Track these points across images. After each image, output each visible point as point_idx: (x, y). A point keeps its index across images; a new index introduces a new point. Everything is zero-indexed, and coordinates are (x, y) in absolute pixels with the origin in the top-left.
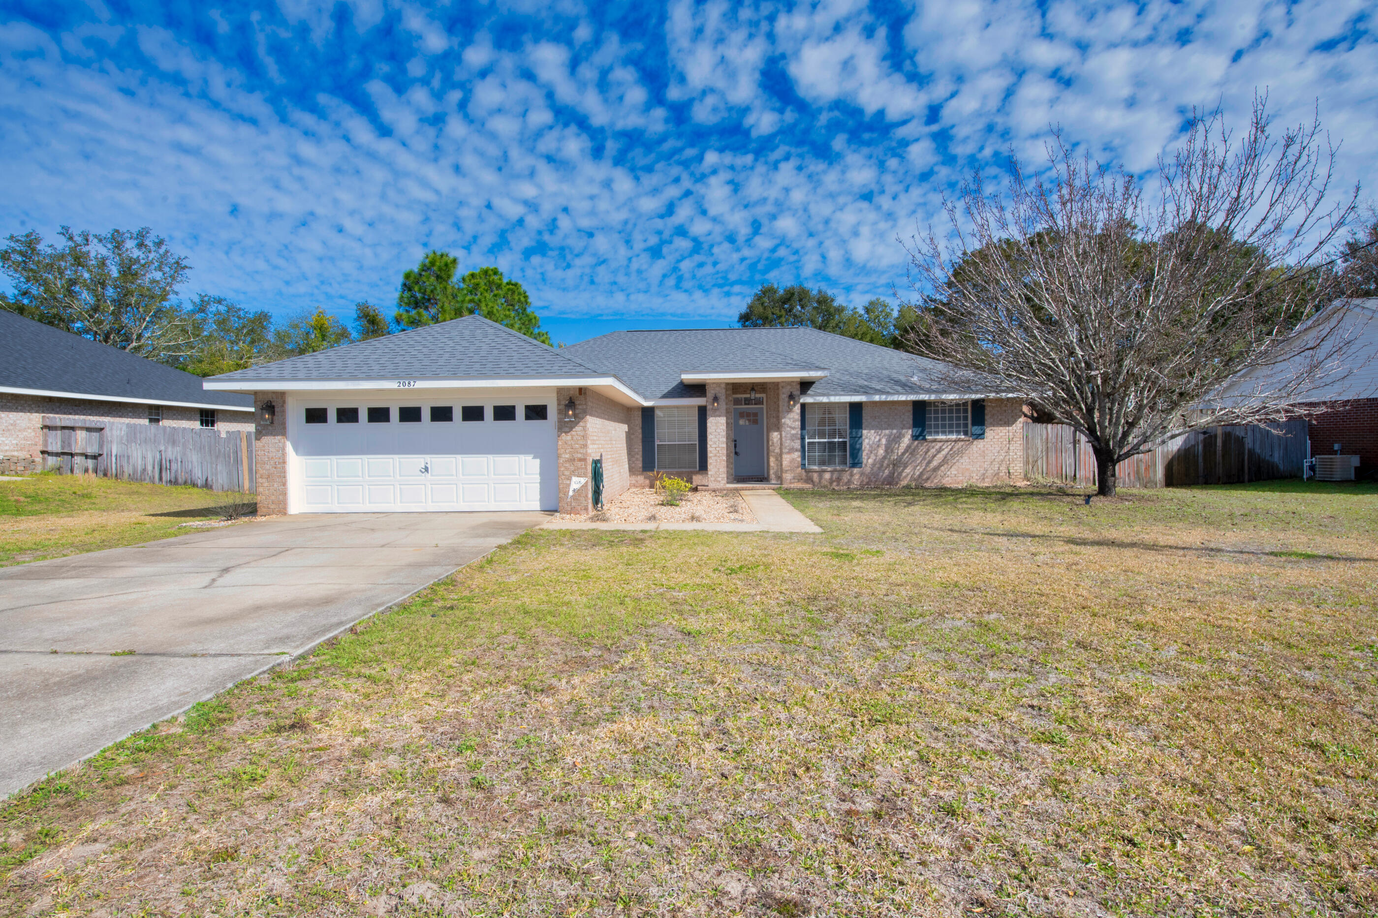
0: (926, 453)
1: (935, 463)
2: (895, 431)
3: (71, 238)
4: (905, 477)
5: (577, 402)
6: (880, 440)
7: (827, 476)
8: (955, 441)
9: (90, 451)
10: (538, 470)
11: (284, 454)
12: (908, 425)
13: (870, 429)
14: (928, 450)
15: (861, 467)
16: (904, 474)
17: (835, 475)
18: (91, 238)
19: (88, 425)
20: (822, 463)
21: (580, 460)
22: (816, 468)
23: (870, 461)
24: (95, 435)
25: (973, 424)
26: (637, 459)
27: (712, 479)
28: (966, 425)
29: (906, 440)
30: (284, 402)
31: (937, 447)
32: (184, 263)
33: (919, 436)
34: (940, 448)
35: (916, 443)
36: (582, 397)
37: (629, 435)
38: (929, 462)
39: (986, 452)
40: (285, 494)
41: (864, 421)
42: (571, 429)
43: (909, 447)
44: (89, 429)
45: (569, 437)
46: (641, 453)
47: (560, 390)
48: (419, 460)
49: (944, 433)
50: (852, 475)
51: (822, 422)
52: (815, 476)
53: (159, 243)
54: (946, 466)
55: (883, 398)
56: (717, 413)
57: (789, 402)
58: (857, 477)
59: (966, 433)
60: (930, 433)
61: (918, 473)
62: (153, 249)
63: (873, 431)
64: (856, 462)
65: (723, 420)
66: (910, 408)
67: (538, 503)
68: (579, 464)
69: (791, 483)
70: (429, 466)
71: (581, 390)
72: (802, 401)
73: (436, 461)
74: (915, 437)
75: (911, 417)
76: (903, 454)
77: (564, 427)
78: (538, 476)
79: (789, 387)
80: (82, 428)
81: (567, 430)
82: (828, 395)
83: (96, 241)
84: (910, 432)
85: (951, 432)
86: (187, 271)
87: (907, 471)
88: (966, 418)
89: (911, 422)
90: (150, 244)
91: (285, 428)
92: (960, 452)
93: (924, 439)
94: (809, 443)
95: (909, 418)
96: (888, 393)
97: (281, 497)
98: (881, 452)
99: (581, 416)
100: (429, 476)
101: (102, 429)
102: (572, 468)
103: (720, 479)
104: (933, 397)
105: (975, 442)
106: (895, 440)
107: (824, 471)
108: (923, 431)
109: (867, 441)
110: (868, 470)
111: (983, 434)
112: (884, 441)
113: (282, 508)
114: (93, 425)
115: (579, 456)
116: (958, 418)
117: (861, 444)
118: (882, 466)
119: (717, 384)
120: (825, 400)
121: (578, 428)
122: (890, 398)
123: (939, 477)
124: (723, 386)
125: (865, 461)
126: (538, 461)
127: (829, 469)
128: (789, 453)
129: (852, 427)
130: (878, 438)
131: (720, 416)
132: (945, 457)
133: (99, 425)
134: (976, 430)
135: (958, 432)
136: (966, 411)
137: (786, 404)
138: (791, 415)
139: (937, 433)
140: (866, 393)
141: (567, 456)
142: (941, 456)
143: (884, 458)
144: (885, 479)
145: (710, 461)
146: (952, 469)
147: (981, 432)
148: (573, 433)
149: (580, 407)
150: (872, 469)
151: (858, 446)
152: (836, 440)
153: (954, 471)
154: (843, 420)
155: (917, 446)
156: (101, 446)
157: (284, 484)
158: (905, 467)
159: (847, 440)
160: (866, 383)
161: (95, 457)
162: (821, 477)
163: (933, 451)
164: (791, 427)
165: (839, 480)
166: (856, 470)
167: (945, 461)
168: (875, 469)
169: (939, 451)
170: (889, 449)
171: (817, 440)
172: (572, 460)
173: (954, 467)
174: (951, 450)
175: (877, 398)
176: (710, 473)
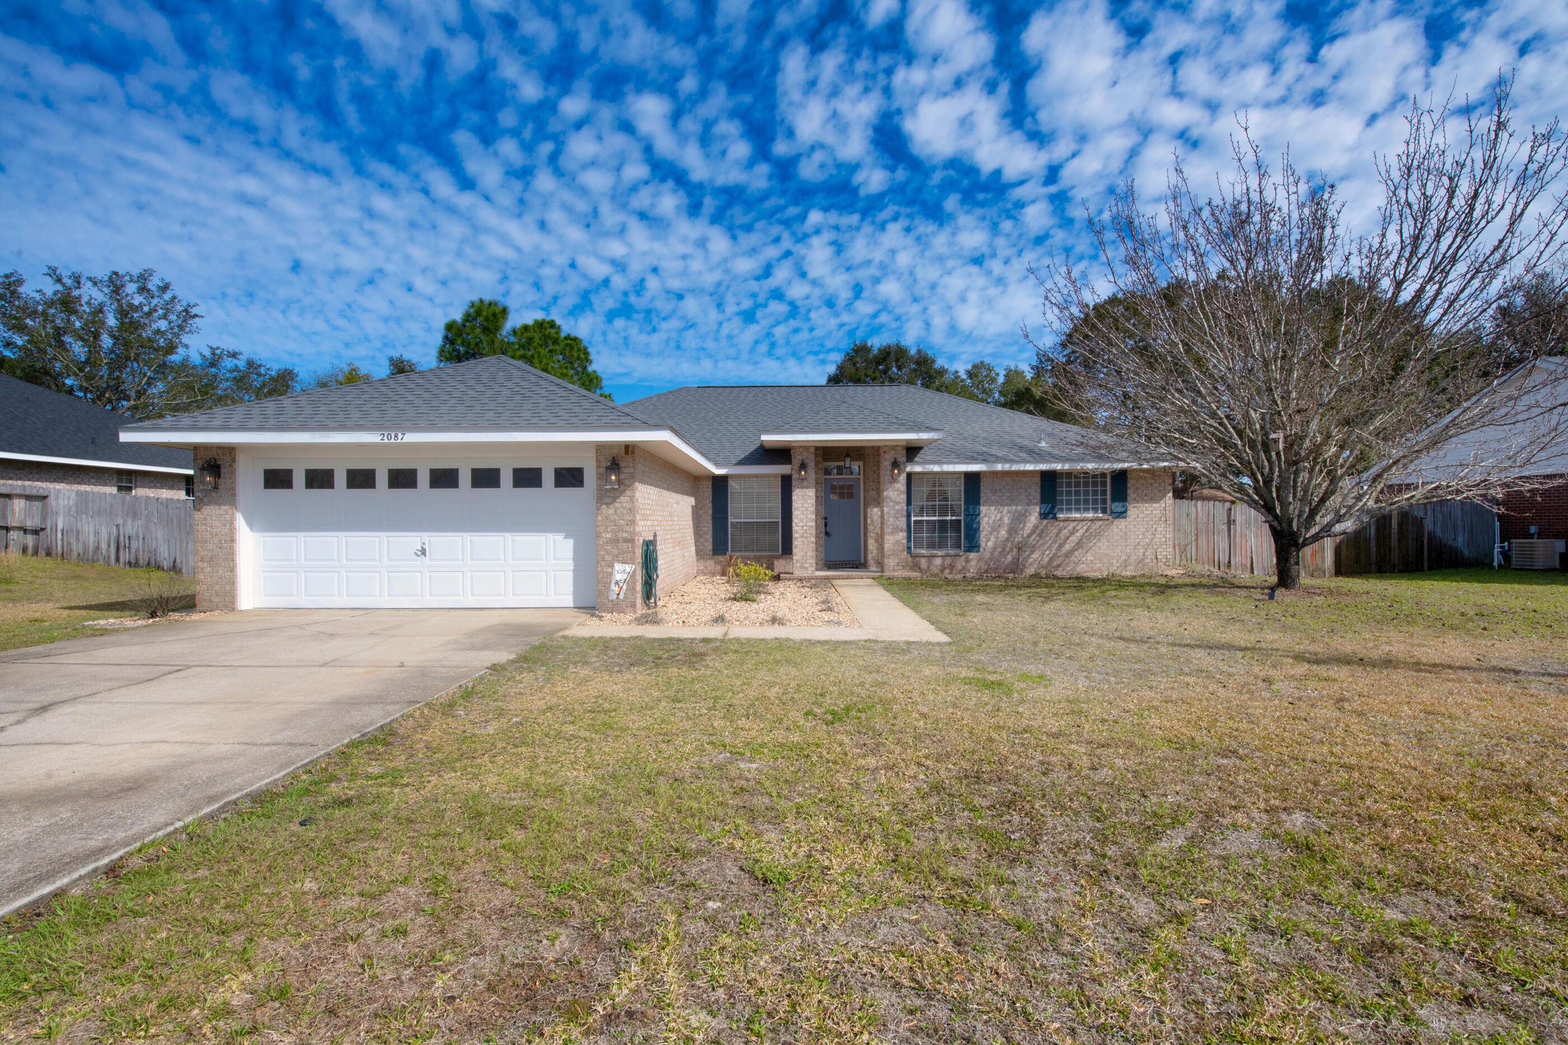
0: (1057, 535)
1: (1067, 547)
2: (1020, 508)
3: (59, 280)
4: (1031, 564)
5: (622, 464)
6: (1001, 519)
7: (938, 561)
8: (1092, 520)
9: (30, 524)
10: (570, 553)
11: (232, 530)
12: (1035, 501)
13: (990, 505)
14: (1060, 531)
15: (978, 551)
16: (1030, 560)
17: (948, 561)
18: (83, 281)
19: (27, 493)
20: (931, 546)
21: (626, 541)
22: (924, 552)
23: (990, 544)
24: (37, 504)
25: (1113, 500)
26: (706, 540)
27: (798, 565)
28: (1104, 501)
29: (1033, 519)
30: (234, 460)
31: (1070, 528)
32: (194, 311)
33: (1049, 514)
34: (1074, 528)
35: (1045, 522)
36: (629, 458)
37: (696, 511)
38: (1061, 546)
39: (1129, 534)
40: (232, 582)
41: (982, 495)
42: (614, 499)
43: (1036, 527)
44: (29, 498)
45: (611, 511)
46: (710, 533)
47: (600, 447)
48: (414, 540)
49: (1078, 510)
50: (967, 561)
51: (931, 496)
52: (923, 562)
53: (165, 288)
54: (1080, 551)
55: (1007, 467)
56: (805, 483)
57: (892, 470)
58: (973, 563)
59: (1104, 511)
60: (1061, 510)
61: (1047, 559)
62: (156, 293)
63: (993, 508)
64: (973, 546)
65: (811, 493)
66: (1038, 480)
67: (571, 597)
68: (625, 546)
69: (894, 570)
70: (426, 547)
71: (629, 448)
72: (909, 469)
73: (438, 541)
74: (1044, 516)
75: (1039, 490)
76: (1029, 536)
77: (606, 496)
78: (571, 563)
79: (892, 453)
80: (20, 496)
81: (609, 500)
82: (940, 463)
83: (89, 284)
84: (1038, 509)
85: (1086, 510)
86: (197, 320)
87: (1034, 556)
88: (1104, 493)
89: (1039, 497)
90: (154, 289)
91: (234, 495)
92: (1098, 534)
93: (1055, 518)
94: (915, 521)
95: (1036, 493)
96: (1012, 461)
97: (228, 587)
98: (1003, 533)
99: (627, 482)
100: (426, 560)
101: (45, 497)
102: (615, 551)
103: (807, 565)
104: (1067, 466)
105: (1116, 522)
106: (1019, 519)
107: (934, 556)
108: (1053, 508)
109: (986, 519)
110: (987, 555)
111: (1125, 512)
112: (1006, 520)
113: (228, 602)
114: (34, 492)
115: (625, 535)
116: (1095, 493)
117: (979, 523)
118: (1004, 549)
119: (805, 447)
120: (936, 468)
121: (623, 499)
122: (1015, 467)
123: (1072, 565)
124: (812, 450)
125: (983, 544)
126: (570, 542)
127: (940, 553)
128: (892, 533)
129: (967, 503)
130: (999, 515)
131: (807, 487)
132: (1080, 540)
133: (42, 493)
134: (1117, 507)
135: (1095, 510)
136: (1104, 484)
137: (889, 473)
138: (897, 486)
139: (1069, 510)
140: (984, 461)
141: (609, 536)
142: (1075, 538)
143: (1007, 540)
144: (1007, 566)
145: (795, 543)
146: (1089, 554)
147: (1123, 510)
148: (617, 505)
149: (626, 470)
150: (992, 554)
151: (975, 526)
152: (949, 518)
153: (1090, 557)
154: (956, 492)
155: (1046, 526)
156: (44, 519)
157: (232, 569)
158: (1033, 552)
159: (962, 518)
160: (984, 449)
161: (36, 532)
162: (930, 563)
163: (1065, 532)
164: (894, 502)
165: (952, 567)
166: (972, 555)
167: (1079, 544)
168: (996, 554)
169: (1072, 533)
170: (1012, 531)
171: (925, 518)
172: (615, 541)
173: (1091, 551)
174: (1087, 531)
175: (999, 467)
176: (795, 558)
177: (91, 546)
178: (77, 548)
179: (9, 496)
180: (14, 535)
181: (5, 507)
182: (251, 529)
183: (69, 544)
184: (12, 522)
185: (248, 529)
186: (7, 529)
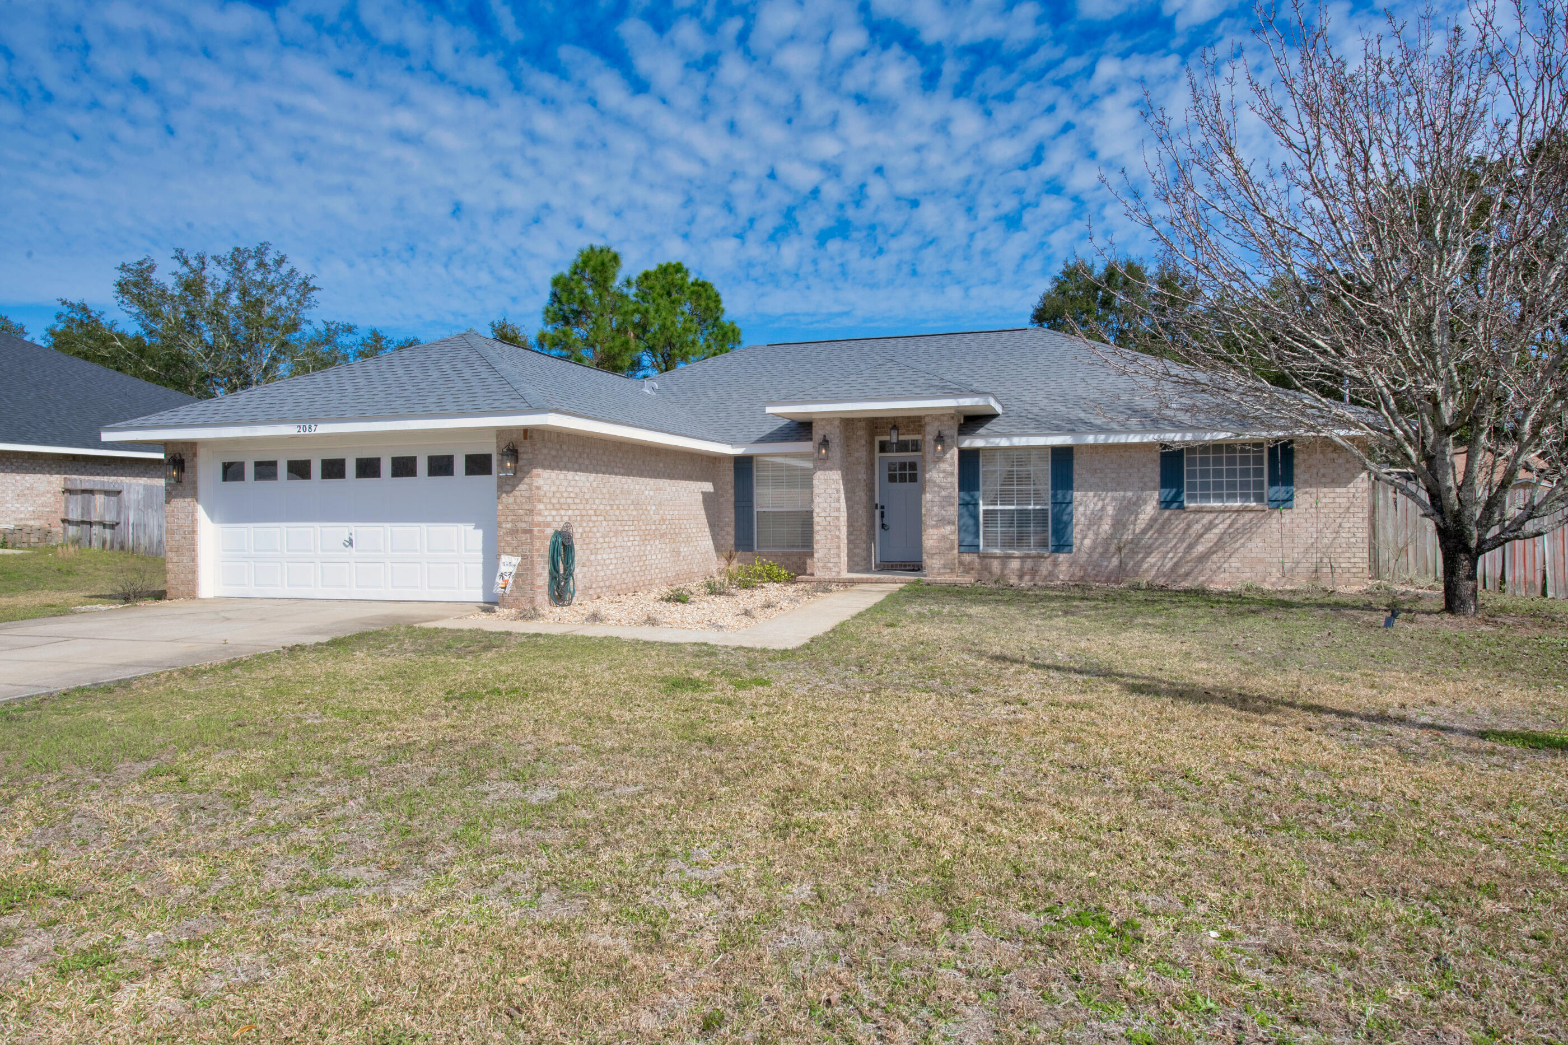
0: (1185, 531)
1: (1200, 548)
2: (1130, 494)
3: (186, 263)
4: (1147, 570)
5: (521, 450)
6: (1103, 508)
7: (1015, 564)
8: (1238, 511)
9: (109, 518)
10: (479, 545)
11: (194, 521)
12: (1152, 484)
13: (1087, 491)
14: (1189, 526)
15: (1070, 552)
16: (1145, 566)
17: (1029, 564)
18: (208, 260)
19: (106, 488)
20: (1009, 543)
21: (526, 531)
22: (997, 551)
23: (1087, 542)
24: (114, 499)
25: (1273, 483)
26: (728, 533)
27: (820, 564)
28: (1259, 485)
29: (1150, 508)
30: (195, 455)
31: (1205, 521)
32: (312, 283)
33: (1172, 501)
34: (1211, 522)
35: (1167, 513)
36: (527, 443)
38: (1191, 547)
39: (1297, 531)
40: (194, 571)
41: (1075, 477)
42: (514, 487)
43: (1153, 520)
44: (107, 493)
45: (511, 500)
46: (733, 524)
47: (501, 432)
48: (342, 530)
49: (1219, 497)
50: (1056, 564)
51: (1008, 480)
52: (996, 565)
53: (280, 262)
54: (1220, 554)
55: (1101, 439)
56: (828, 464)
57: (935, 447)
58: (1064, 568)
59: (1259, 498)
60: (1192, 498)
61: (1169, 565)
62: (273, 268)
63: (1091, 494)
64: (1062, 543)
65: (836, 475)
66: (1157, 457)
67: (481, 591)
68: (524, 537)
69: (939, 574)
70: (353, 537)
71: (527, 432)
72: (967, 443)
73: (364, 531)
74: (1165, 504)
75: (1158, 469)
76: (1144, 532)
77: (506, 486)
78: (480, 554)
79: (937, 424)
80: (101, 492)
81: (508, 488)
82: (1009, 435)
83: (214, 263)
84: (1156, 495)
85: (1232, 497)
86: (314, 293)
87: (1152, 559)
88: (1259, 473)
89: (1158, 479)
90: (271, 263)
91: (195, 488)
92: (1247, 531)
93: (1181, 507)
94: (986, 512)
95: (1154, 472)
96: (1110, 431)
97: (190, 576)
98: (1106, 527)
99: (526, 469)
100: (353, 551)
101: (119, 492)
102: (515, 543)
103: (831, 565)
104: (1189, 437)
105: (1276, 514)
106: (1129, 509)
107: (1010, 557)
108: (1179, 494)
109: (1081, 509)
110: (1083, 557)
111: (1290, 499)
112: (1110, 510)
113: (190, 590)
114: (111, 488)
115: (524, 525)
116: (1245, 473)
117: (1071, 514)
118: (1107, 550)
119: (828, 419)
120: (1004, 442)
121: (522, 487)
122: (1113, 439)
123: (1208, 573)
124: (837, 423)
125: (1076, 542)
126: (480, 533)
127: (1017, 553)
128: (936, 526)
129: (1055, 486)
130: (1100, 504)
131: (831, 469)
132: (1220, 539)
133: (118, 488)
134: (1279, 492)
135: (1245, 497)
136: (1259, 460)
137: (932, 450)
138: (943, 466)
139: (1206, 497)
140: (1072, 431)
141: (509, 526)
142: (1212, 536)
143: (1112, 536)
144: (1111, 572)
145: (817, 537)
146: (1233, 559)
147: (1286, 497)
148: (516, 493)
149: (525, 456)
150: (1090, 555)
151: (1065, 518)
152: (1031, 507)
153: (1235, 562)
154: (1043, 472)
155: (1169, 519)
156: (119, 514)
157: (194, 559)
158: (1148, 554)
159: (1049, 507)
160: (1082, 415)
161: (112, 527)
162: (1004, 566)
163: (1197, 527)
164: (939, 486)
165: (1034, 572)
166: (1062, 557)
167: (1219, 544)
168: (1096, 556)
169: (1210, 527)
170: (1119, 525)
171: (999, 507)
172: (514, 532)
173: (1236, 555)
174: (1230, 526)
175: (1090, 439)
176: (816, 555)
177: (155, 540)
178: (144, 542)
179: (91, 492)
180: (96, 529)
181: (89, 502)
182: (212, 520)
183: (138, 538)
184: (95, 518)
185: (209, 520)
186: (91, 524)
